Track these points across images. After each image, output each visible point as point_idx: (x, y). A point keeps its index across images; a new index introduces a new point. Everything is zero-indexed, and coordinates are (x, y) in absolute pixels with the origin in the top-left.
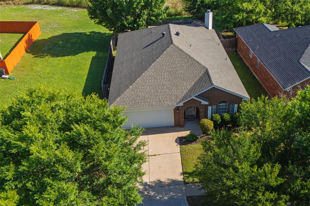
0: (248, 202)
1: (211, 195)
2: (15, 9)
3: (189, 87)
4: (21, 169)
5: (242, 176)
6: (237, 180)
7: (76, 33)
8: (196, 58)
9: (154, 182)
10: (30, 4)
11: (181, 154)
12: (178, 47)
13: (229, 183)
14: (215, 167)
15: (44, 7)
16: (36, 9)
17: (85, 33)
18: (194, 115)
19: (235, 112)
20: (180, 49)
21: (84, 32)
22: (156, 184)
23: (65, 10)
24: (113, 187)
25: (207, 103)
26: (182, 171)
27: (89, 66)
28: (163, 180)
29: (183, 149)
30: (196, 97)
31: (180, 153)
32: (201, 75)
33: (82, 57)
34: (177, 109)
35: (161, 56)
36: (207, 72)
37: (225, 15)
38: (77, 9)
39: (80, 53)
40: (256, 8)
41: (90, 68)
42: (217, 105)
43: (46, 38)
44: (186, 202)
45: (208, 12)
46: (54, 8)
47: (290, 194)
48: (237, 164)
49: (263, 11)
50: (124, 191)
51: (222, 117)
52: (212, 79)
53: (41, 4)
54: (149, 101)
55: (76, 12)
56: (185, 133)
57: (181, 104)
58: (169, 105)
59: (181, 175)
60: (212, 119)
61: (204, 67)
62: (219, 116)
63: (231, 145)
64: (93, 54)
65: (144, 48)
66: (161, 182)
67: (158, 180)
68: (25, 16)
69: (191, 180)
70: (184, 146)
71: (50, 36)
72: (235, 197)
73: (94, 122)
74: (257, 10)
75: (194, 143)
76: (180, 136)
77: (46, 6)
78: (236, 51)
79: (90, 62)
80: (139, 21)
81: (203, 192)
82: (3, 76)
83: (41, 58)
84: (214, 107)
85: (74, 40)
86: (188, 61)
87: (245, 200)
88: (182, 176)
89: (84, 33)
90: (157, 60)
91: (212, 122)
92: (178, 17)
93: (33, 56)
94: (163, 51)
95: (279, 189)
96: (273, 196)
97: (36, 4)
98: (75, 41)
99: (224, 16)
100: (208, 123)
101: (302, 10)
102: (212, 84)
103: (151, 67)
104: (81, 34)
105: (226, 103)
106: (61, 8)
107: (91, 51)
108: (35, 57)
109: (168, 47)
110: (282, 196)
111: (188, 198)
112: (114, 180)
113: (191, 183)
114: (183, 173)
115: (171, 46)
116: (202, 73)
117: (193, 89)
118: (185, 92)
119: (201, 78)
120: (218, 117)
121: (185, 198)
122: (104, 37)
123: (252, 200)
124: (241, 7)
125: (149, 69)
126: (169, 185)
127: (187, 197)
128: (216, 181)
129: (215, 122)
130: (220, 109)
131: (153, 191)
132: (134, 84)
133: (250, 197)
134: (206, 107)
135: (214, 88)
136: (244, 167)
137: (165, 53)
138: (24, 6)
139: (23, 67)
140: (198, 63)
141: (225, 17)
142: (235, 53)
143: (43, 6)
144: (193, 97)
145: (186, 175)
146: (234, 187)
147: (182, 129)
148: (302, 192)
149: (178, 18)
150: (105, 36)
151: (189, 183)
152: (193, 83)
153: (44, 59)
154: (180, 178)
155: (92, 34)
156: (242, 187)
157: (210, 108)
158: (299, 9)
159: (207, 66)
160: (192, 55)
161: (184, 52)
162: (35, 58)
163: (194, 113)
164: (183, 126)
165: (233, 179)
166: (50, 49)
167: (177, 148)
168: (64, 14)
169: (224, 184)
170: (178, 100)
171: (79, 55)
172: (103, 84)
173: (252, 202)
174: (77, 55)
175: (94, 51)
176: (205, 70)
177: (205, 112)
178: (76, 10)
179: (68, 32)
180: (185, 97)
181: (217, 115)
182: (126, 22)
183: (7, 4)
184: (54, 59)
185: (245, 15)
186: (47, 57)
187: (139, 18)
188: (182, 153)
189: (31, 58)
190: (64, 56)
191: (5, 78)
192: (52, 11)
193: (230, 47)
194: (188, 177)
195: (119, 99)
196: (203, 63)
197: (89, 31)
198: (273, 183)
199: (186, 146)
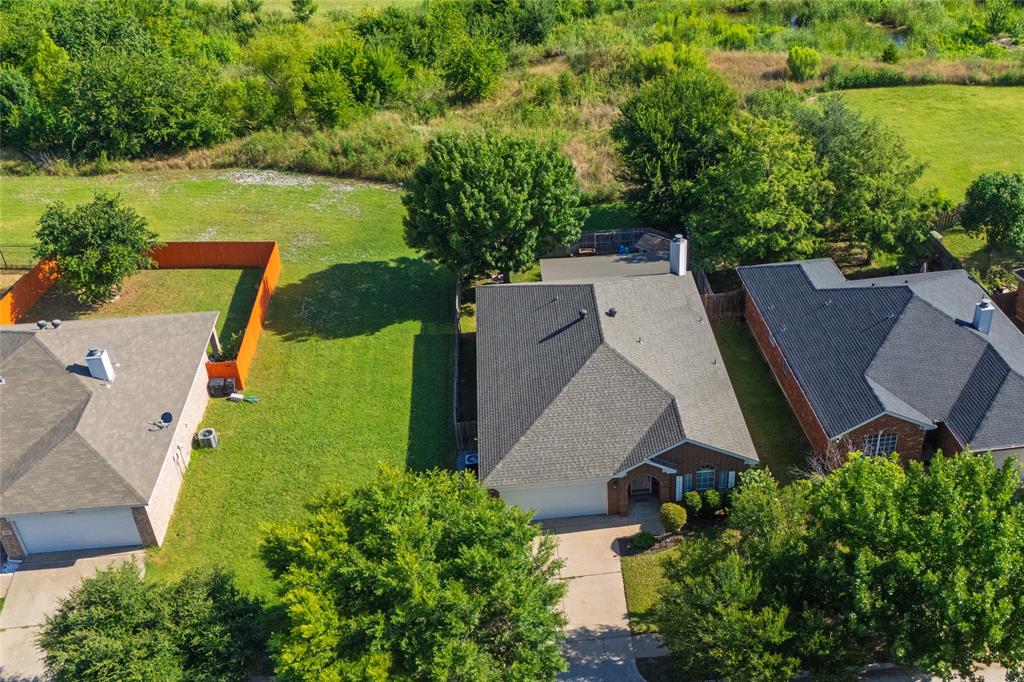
0: (737, 670)
1: (678, 657)
2: (198, 187)
3: (638, 438)
4: (394, 620)
5: (729, 627)
6: (720, 633)
7: (364, 264)
8: (651, 374)
9: (575, 631)
10: (228, 167)
11: (623, 575)
12: (614, 351)
13: (708, 638)
14: (686, 608)
15: (269, 178)
16: (251, 186)
17: (386, 263)
18: (648, 490)
19: (730, 486)
20: (619, 356)
21: (382, 259)
22: (579, 634)
23: (323, 186)
24: (524, 646)
25: (675, 471)
26: (626, 612)
27: (411, 362)
28: (591, 628)
29: (627, 565)
30: (652, 460)
31: (620, 574)
32: (661, 411)
33: (392, 337)
34: (614, 483)
35: (581, 371)
36: (673, 406)
37: (717, 229)
38: (352, 185)
39: (385, 326)
40: (787, 220)
41: (414, 370)
42: (694, 473)
43: (296, 280)
44: (635, 668)
45: (678, 240)
46: (292, 181)
47: (802, 657)
48: (719, 608)
49: (804, 225)
50: (541, 653)
51: (704, 499)
52: (683, 423)
53: (256, 167)
54: (559, 467)
55: (349, 193)
56: (632, 530)
57: (622, 474)
58: (598, 476)
59: (625, 618)
60: (683, 503)
61: (666, 392)
62: (698, 497)
63: (710, 575)
64: (414, 327)
65: (541, 342)
66: (587, 631)
67: (581, 628)
68: (229, 212)
69: (644, 628)
70: (628, 558)
71: (303, 275)
72: (716, 662)
73: (490, 540)
74: (791, 226)
75: (649, 551)
76: (621, 536)
77: (272, 174)
78: (743, 319)
79: (412, 351)
80: (520, 253)
81: (666, 651)
82: (233, 395)
83: (299, 341)
84: (689, 477)
85: (363, 286)
86: (635, 382)
87: (732, 665)
88: (627, 621)
89: (381, 263)
90: (573, 379)
91: (684, 511)
92: (604, 206)
93: (279, 337)
94: (585, 359)
95: (785, 649)
96: (774, 659)
97: (247, 167)
98: (367, 289)
99: (717, 232)
100: (677, 513)
101: (894, 221)
102: (683, 436)
103: (561, 394)
104: (375, 265)
105: (712, 468)
106: (309, 180)
107: (409, 319)
108: (287, 339)
109: (593, 351)
110: (789, 659)
111: (639, 661)
112: (527, 637)
113: (644, 633)
114: (630, 615)
115: (601, 348)
116: (664, 406)
117: (644, 443)
118: (630, 448)
119: (662, 418)
120: (695, 498)
121: (634, 661)
122: (432, 274)
123: (742, 666)
124: (752, 220)
125: (557, 400)
126: (604, 636)
127: (637, 660)
128: (686, 635)
129: (690, 510)
130: (699, 481)
131: (573, 648)
132: (528, 432)
133: (739, 661)
134: (672, 478)
135: (686, 443)
136: (731, 613)
137: (587, 363)
138: (215, 172)
139: (267, 369)
140: (656, 385)
141: (717, 235)
142: (739, 324)
143: (265, 173)
144: (646, 461)
145: (634, 619)
146: (714, 646)
147: (625, 520)
148: (821, 652)
149: (604, 209)
150: (433, 271)
151: (639, 634)
152: (646, 429)
153: (307, 345)
154: (623, 624)
155: (403, 266)
156: (729, 644)
157: (679, 479)
158: (889, 218)
159: (673, 393)
160: (642, 368)
161: (626, 362)
162: (286, 343)
163: (649, 486)
164: (626, 515)
165: (713, 632)
166: (314, 317)
167: (615, 563)
168: (323, 201)
169: (700, 640)
170: (617, 465)
171: (384, 331)
172: (458, 421)
173: (744, 669)
174: (378, 331)
175: (415, 319)
176: (670, 400)
177: (670, 488)
178: (349, 188)
179: (344, 262)
180: (629, 460)
181: (695, 493)
182: (491, 255)
183: (171, 167)
184: (330, 343)
185: (762, 237)
186: (313, 339)
187: (520, 248)
188: (626, 573)
189: (278, 344)
190: (349, 336)
191: (236, 400)
192: (290, 192)
193: (728, 310)
194: (638, 623)
195: (501, 464)
196: (666, 387)
197: (392, 258)
198: (776, 639)
199: (633, 558)
